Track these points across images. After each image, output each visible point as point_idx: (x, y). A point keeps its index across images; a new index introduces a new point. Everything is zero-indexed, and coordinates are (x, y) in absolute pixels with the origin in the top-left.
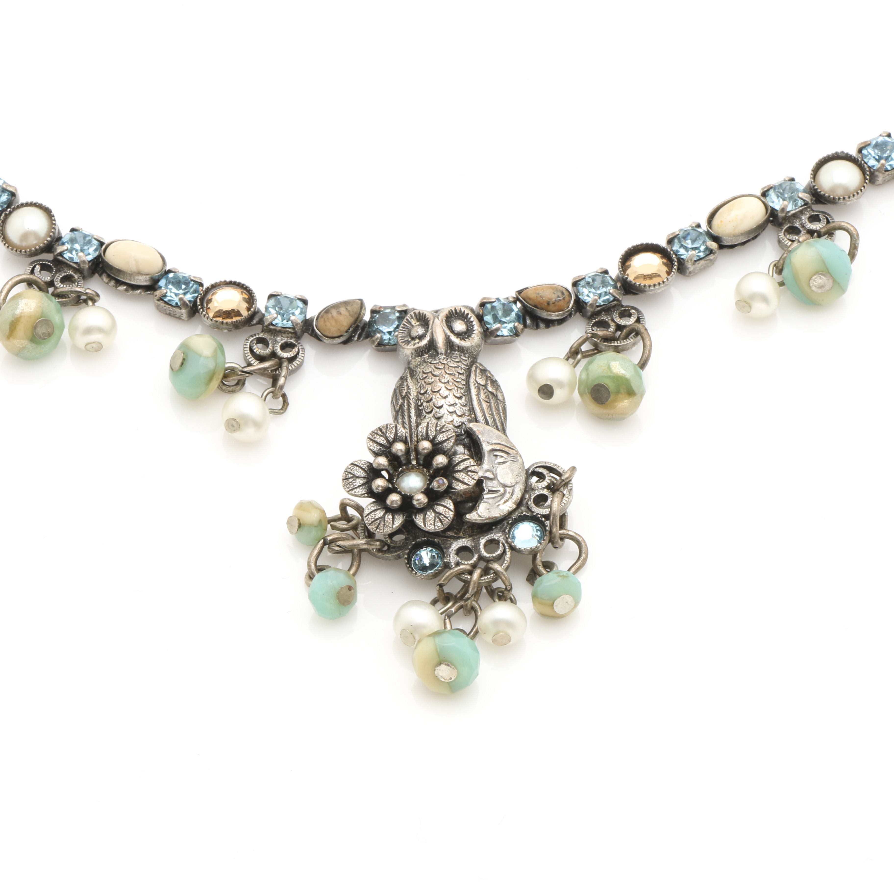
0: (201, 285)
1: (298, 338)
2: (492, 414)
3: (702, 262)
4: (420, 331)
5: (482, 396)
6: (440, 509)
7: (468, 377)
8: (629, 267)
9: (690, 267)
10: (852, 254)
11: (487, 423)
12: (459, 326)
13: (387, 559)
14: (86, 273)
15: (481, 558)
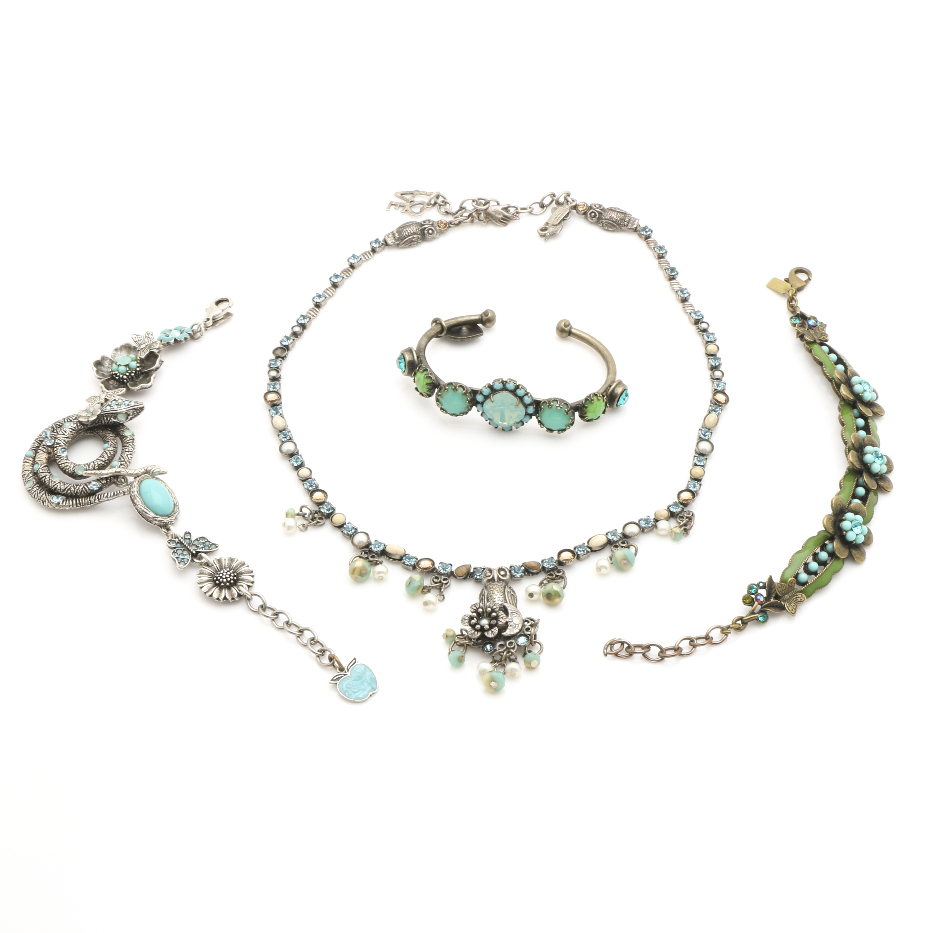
0: (417, 559)
1: (449, 577)
2: (512, 601)
3: (585, 555)
4: (489, 574)
5: (509, 595)
6: (493, 630)
7: (505, 589)
8: (560, 556)
9: (581, 557)
10: (636, 554)
11: (510, 603)
12: (502, 573)
13: (476, 648)
14: (379, 555)
15: (507, 648)
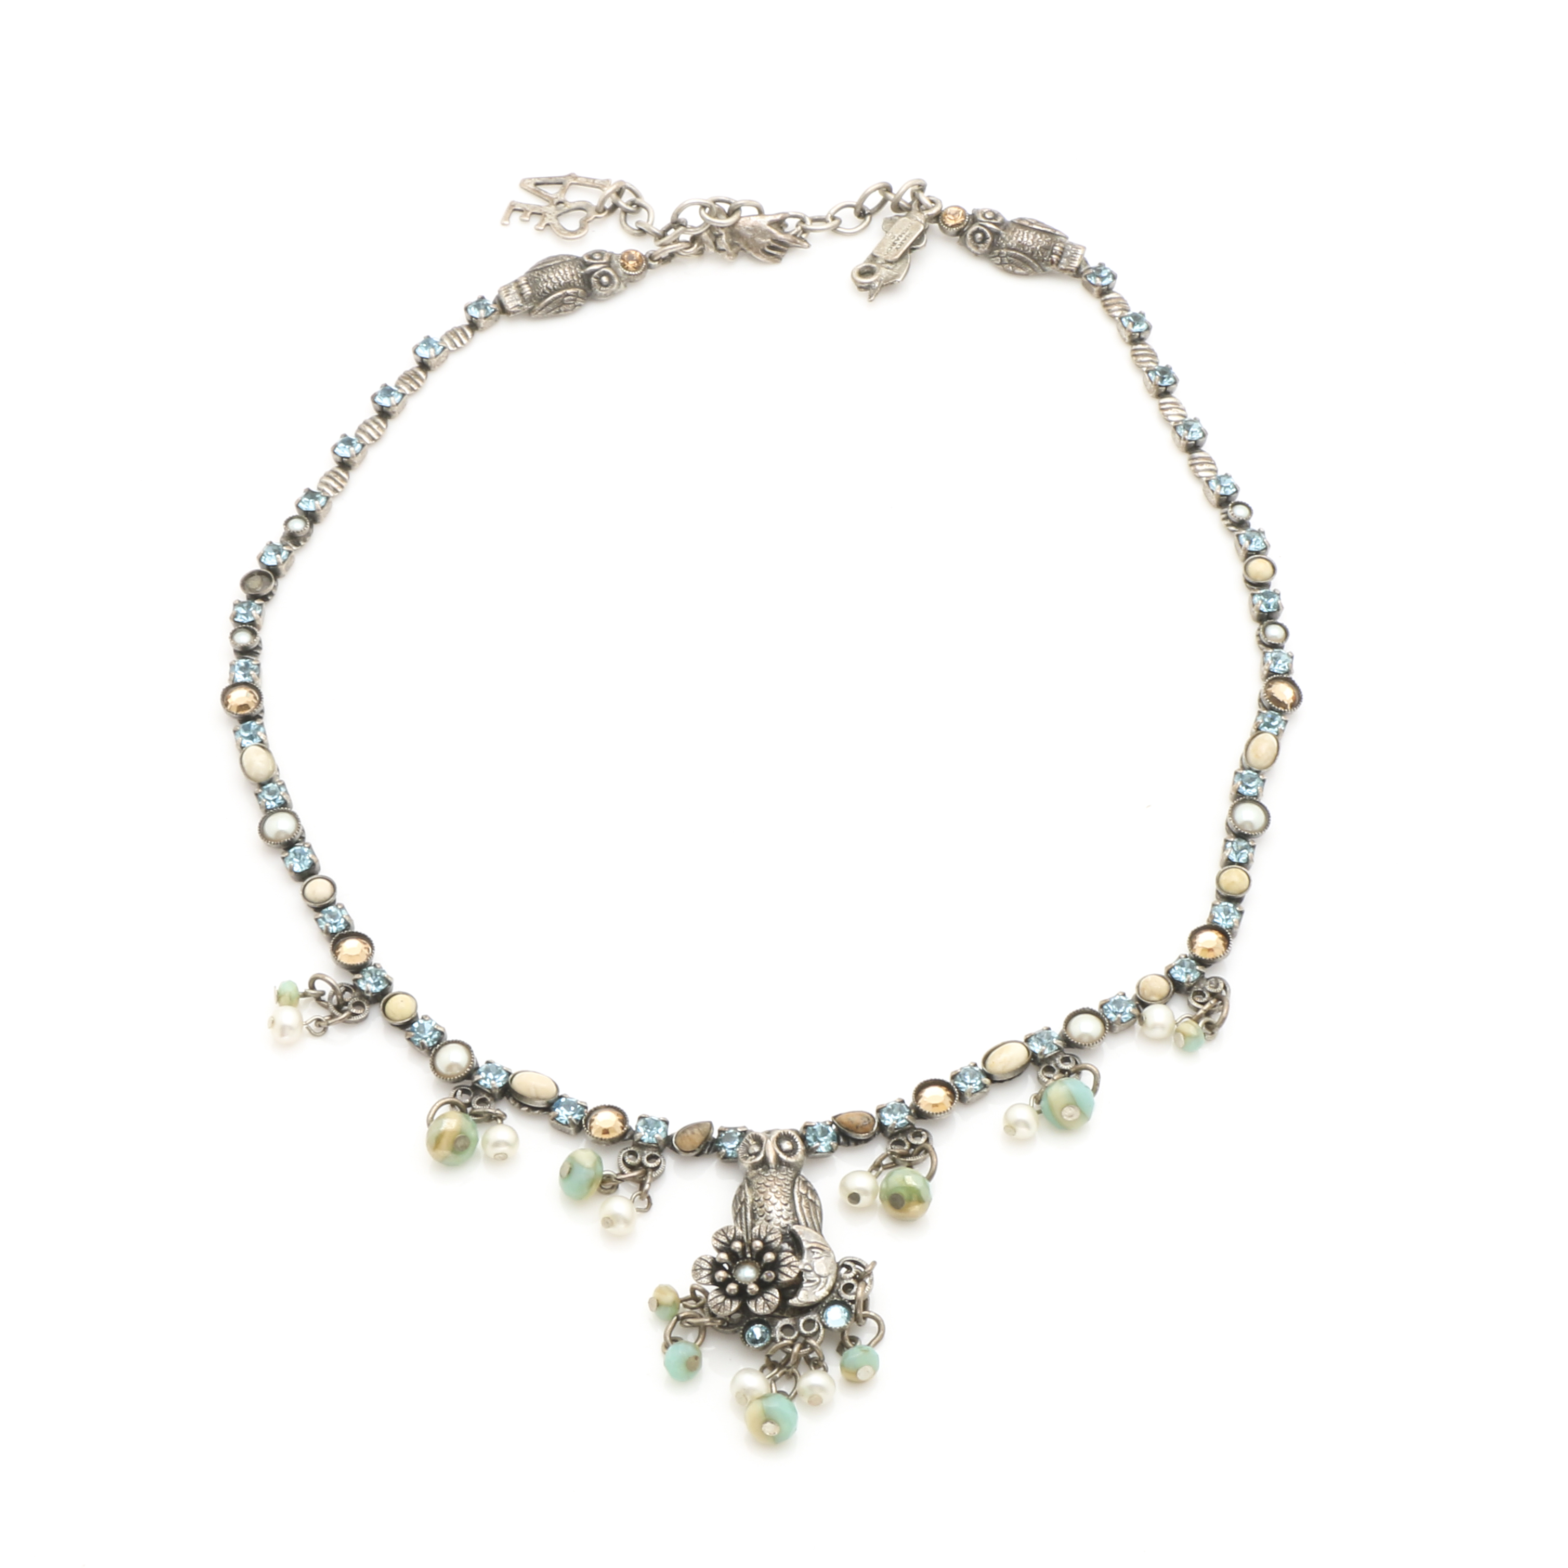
0: (586, 1108)
1: (660, 1150)
2: (811, 1218)
3: (978, 1094)
4: (756, 1149)
5: (804, 1203)
6: (768, 1296)
7: (793, 1187)
8: (921, 1097)
9: (968, 1097)
10: (1095, 1090)
11: (807, 1225)
12: (787, 1145)
13: (727, 1333)
14: (497, 1097)
15: (800, 1334)
